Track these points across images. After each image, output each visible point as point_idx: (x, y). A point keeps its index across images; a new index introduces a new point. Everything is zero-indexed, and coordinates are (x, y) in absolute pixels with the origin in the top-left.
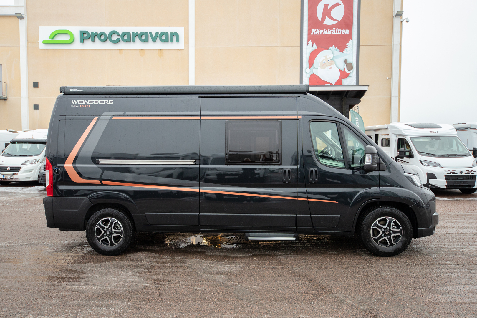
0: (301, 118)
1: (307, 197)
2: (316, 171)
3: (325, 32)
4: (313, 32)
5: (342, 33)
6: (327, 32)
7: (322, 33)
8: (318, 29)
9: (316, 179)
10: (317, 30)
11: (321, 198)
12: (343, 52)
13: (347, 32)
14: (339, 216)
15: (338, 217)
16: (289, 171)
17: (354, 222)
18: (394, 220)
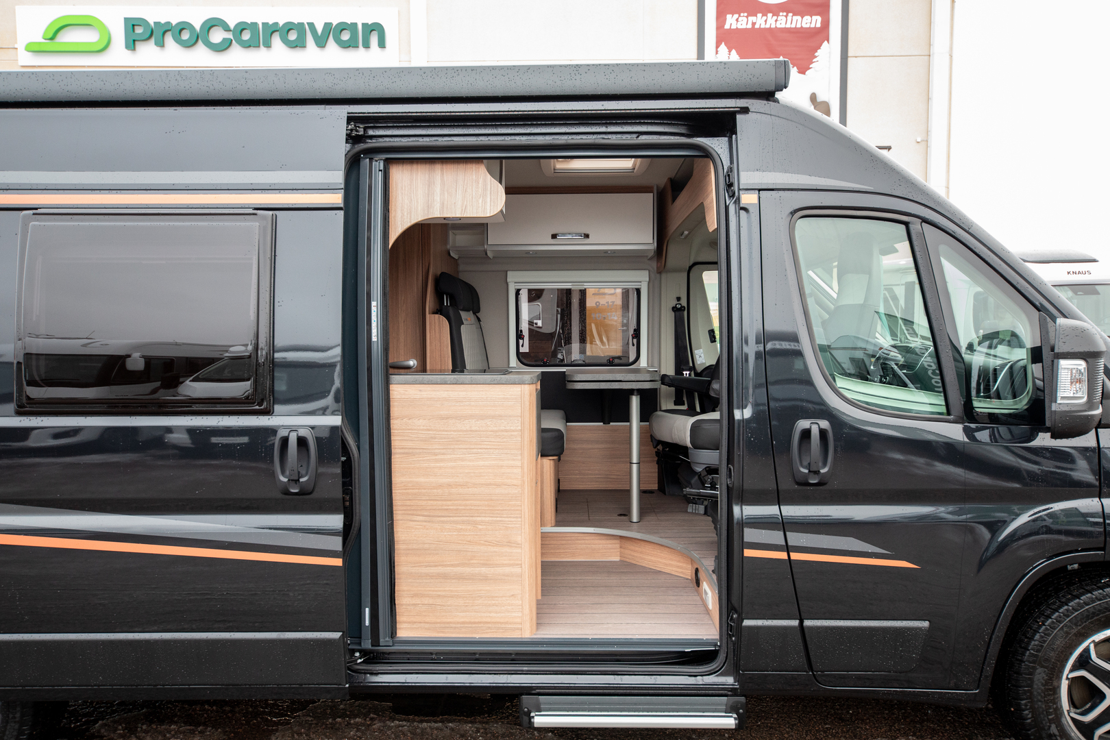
0: (756, 201)
1: (783, 543)
2: (823, 433)
3: (760, 21)
4: (731, 21)
5: (804, 26)
6: (766, 21)
7: (754, 24)
8: (742, 14)
9: (825, 465)
10: (740, 16)
12: (807, 73)
13: (815, 21)
14: (926, 624)
15: (920, 629)
17: (987, 652)
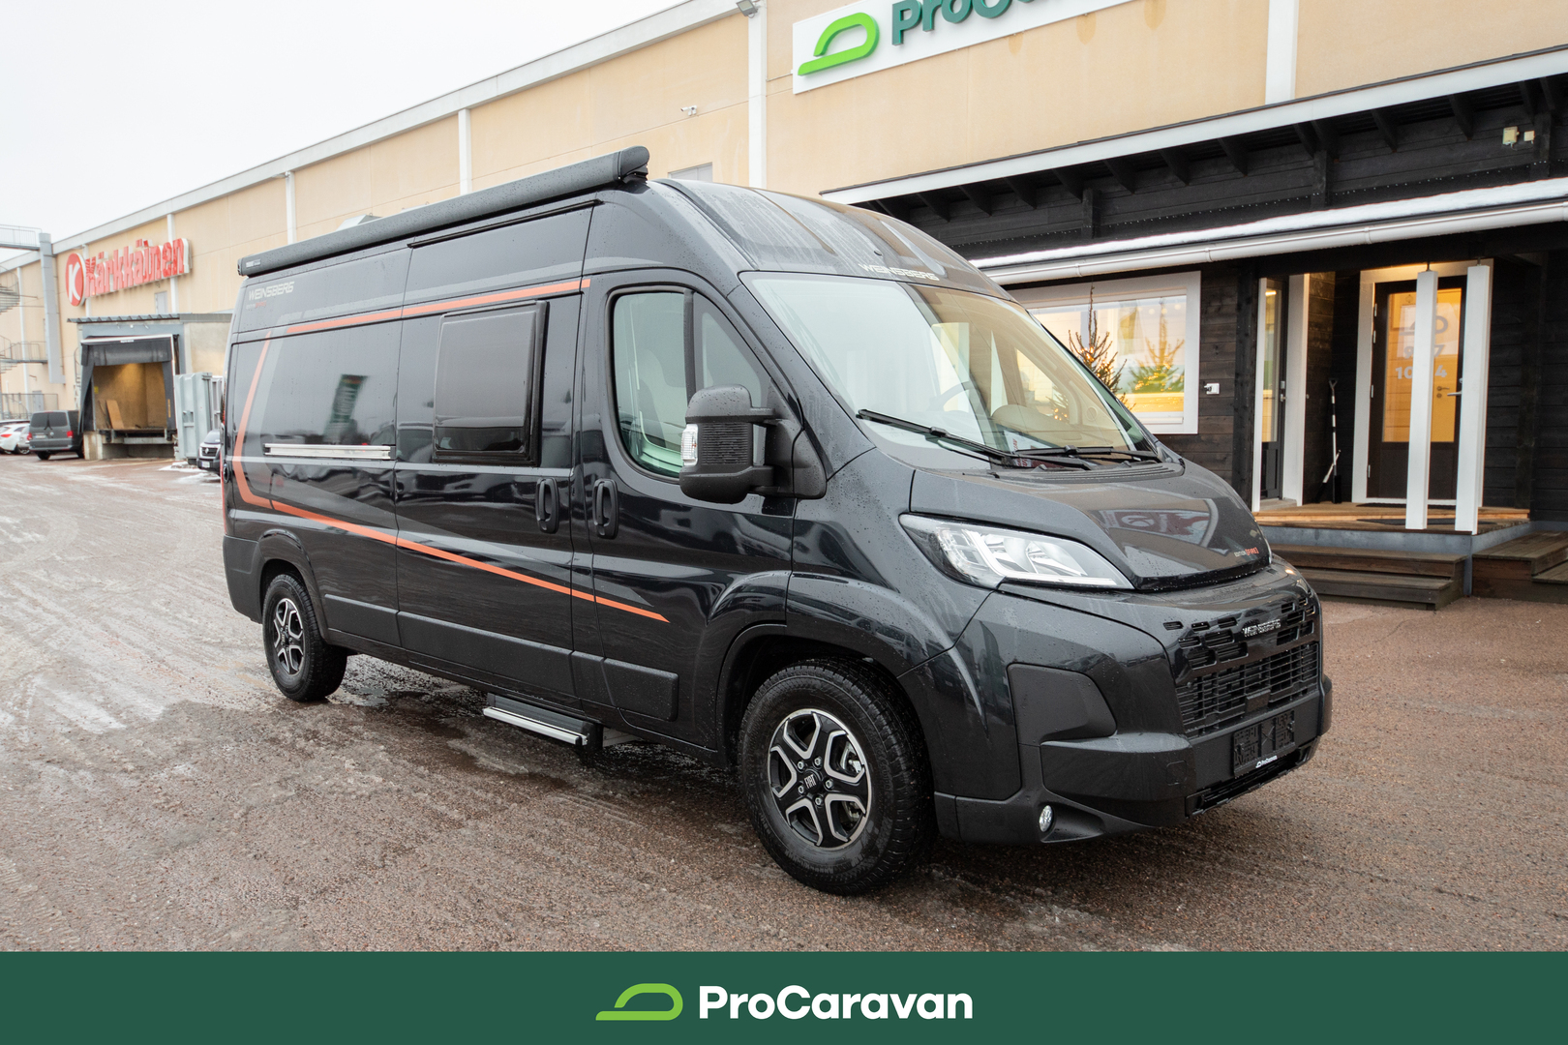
0: (592, 284)
1: (591, 587)
11: (625, 597)
14: (673, 676)
16: (547, 487)
18: (840, 729)
